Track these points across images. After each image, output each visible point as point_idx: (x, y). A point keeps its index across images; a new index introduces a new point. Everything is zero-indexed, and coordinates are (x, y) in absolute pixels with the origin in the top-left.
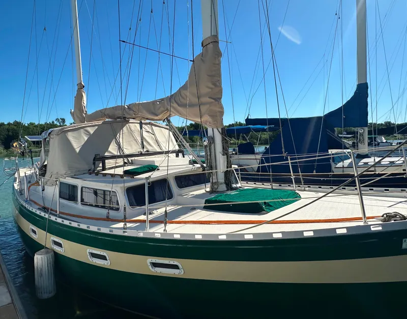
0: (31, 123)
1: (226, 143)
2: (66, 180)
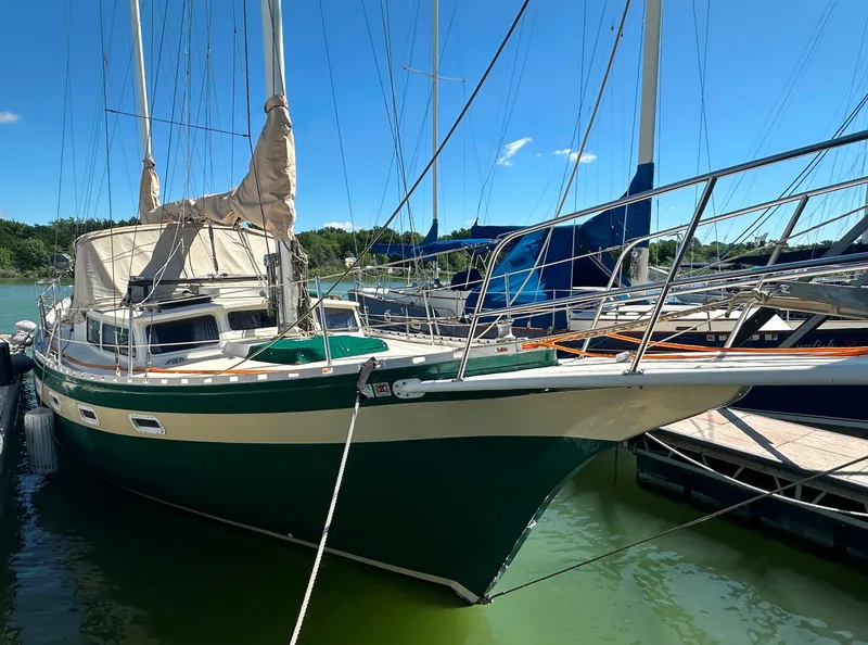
1: (297, 263)
2: (91, 313)
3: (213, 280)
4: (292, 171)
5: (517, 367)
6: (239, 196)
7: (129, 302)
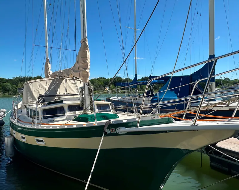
1: (90, 90)
2: (27, 106)
3: (65, 95)
4: (89, 61)
5: (158, 124)
6: (73, 69)
7: (39, 102)
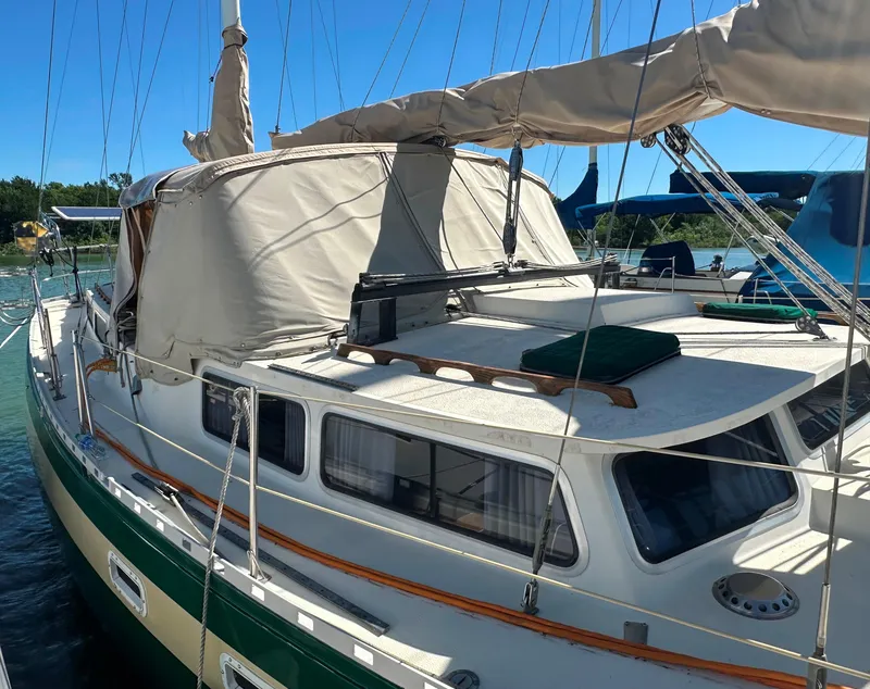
0: (52, 184)
